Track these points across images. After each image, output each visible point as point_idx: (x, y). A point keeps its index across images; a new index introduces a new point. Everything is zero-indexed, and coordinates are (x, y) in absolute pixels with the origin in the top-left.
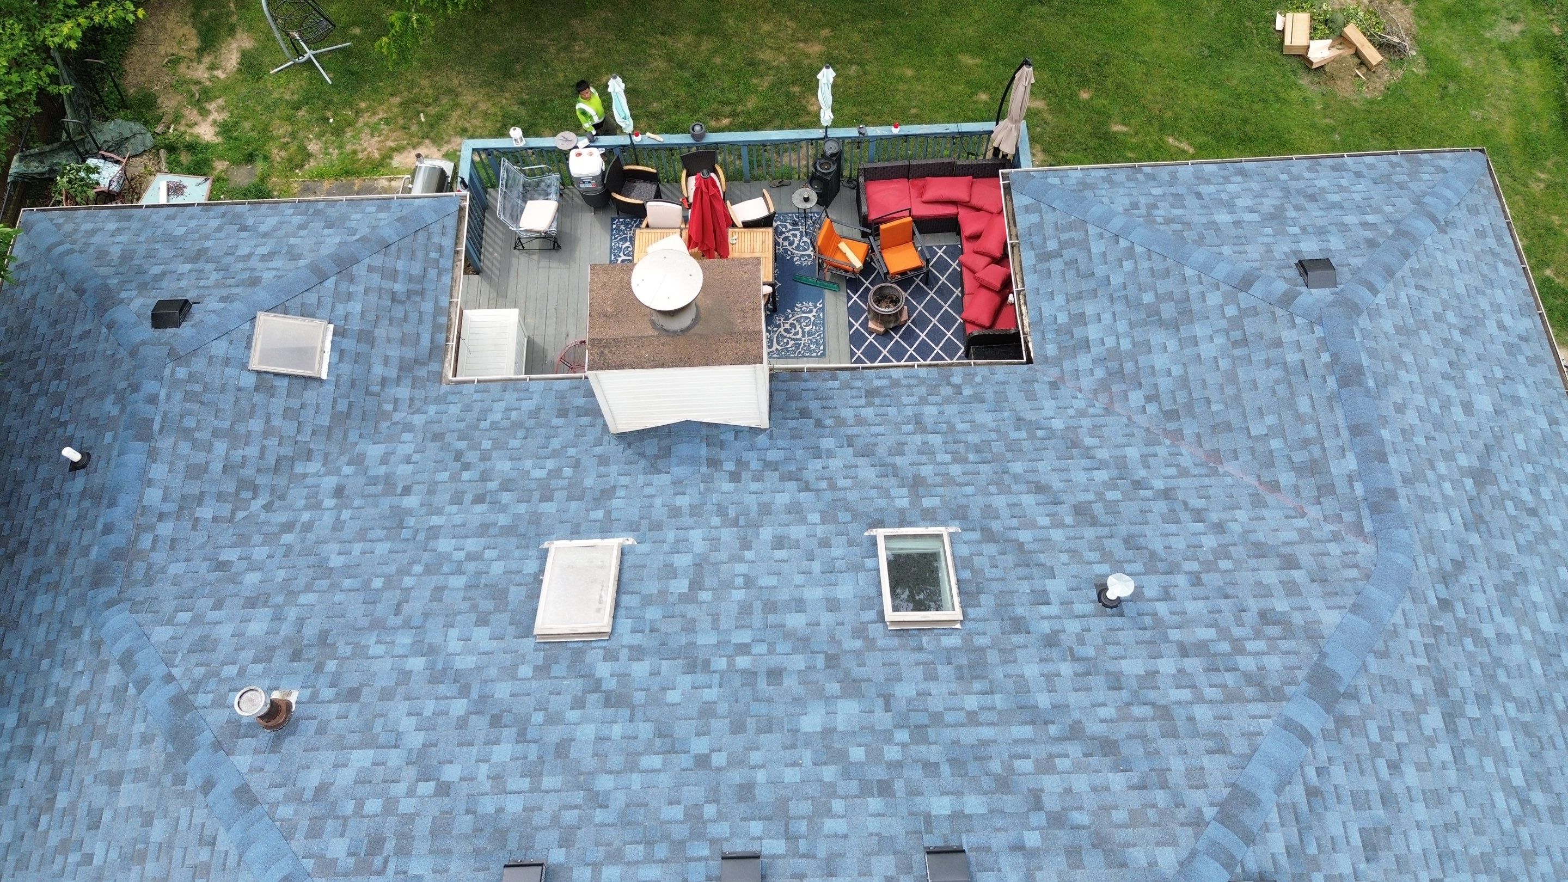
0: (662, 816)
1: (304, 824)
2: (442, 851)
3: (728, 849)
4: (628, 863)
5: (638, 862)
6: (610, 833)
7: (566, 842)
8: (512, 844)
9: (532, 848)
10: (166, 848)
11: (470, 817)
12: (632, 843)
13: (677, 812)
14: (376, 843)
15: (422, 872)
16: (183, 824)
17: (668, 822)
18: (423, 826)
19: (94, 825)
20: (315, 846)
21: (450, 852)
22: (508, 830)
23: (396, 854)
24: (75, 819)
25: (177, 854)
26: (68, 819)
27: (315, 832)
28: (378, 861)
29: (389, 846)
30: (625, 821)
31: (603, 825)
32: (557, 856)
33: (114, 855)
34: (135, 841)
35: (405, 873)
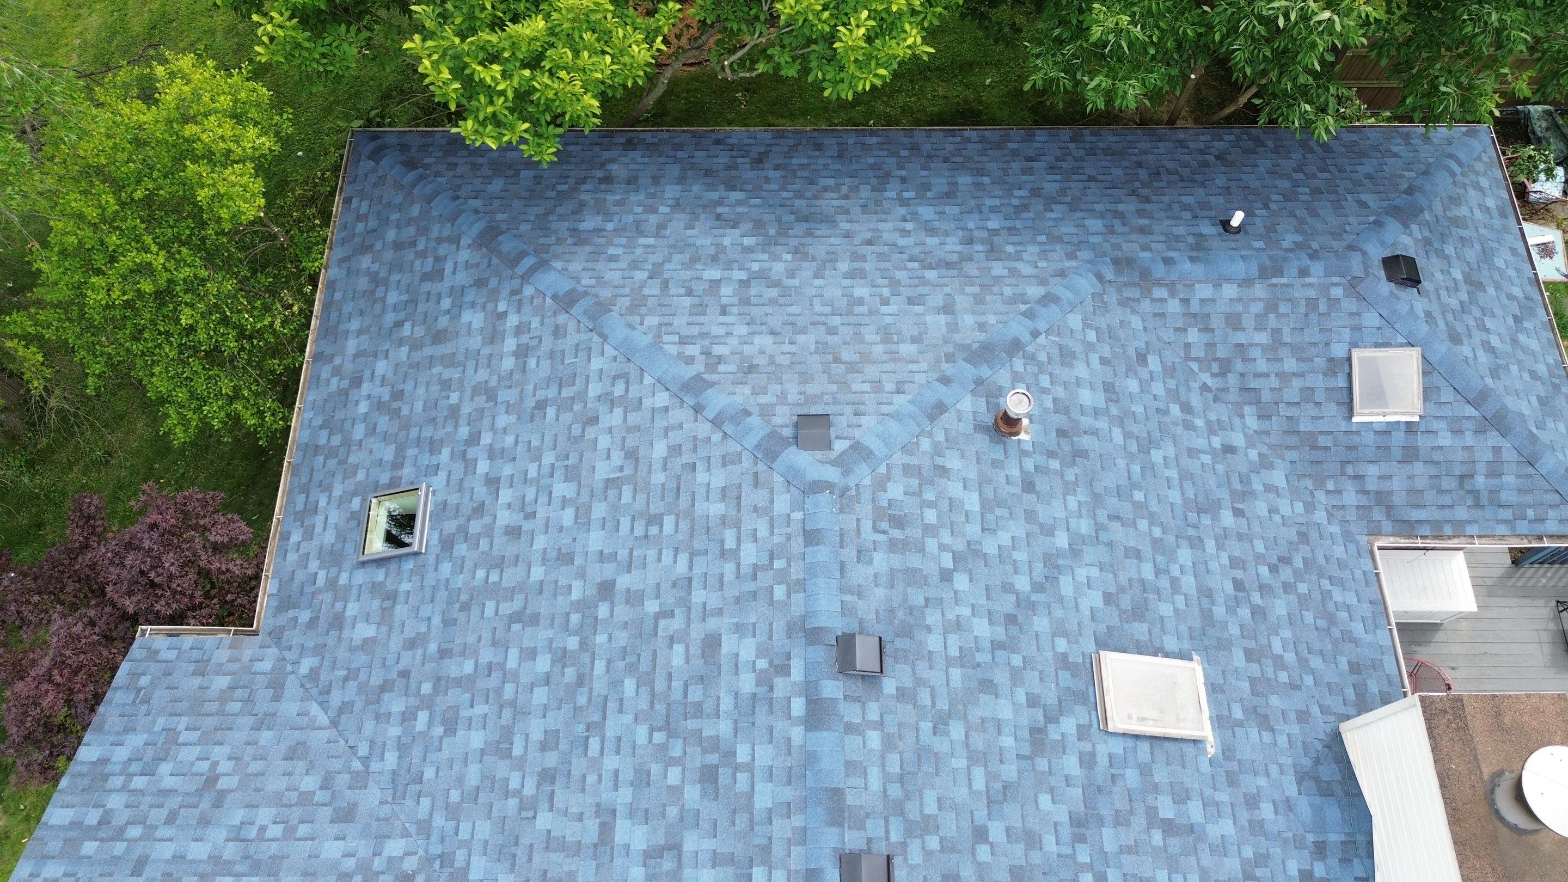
0: (926, 791)
1: (914, 461)
2: (892, 580)
3: (897, 861)
4: (883, 757)
5: (884, 766)
6: (910, 738)
7: (902, 694)
8: (900, 643)
9: (896, 661)
10: (894, 356)
11: (922, 602)
12: (901, 760)
13: (931, 807)
14: (899, 522)
15: (875, 563)
16: (913, 367)
17: (921, 798)
18: (914, 561)
19: (911, 301)
20: (897, 473)
21: (892, 586)
22: (912, 638)
23: (891, 540)
24: (916, 286)
25: (890, 366)
26: (916, 281)
27: (908, 470)
28: (884, 525)
29: (896, 534)
30: (922, 753)
31: (917, 730)
32: (889, 685)
33: (889, 320)
34: (899, 333)
35: (875, 550)
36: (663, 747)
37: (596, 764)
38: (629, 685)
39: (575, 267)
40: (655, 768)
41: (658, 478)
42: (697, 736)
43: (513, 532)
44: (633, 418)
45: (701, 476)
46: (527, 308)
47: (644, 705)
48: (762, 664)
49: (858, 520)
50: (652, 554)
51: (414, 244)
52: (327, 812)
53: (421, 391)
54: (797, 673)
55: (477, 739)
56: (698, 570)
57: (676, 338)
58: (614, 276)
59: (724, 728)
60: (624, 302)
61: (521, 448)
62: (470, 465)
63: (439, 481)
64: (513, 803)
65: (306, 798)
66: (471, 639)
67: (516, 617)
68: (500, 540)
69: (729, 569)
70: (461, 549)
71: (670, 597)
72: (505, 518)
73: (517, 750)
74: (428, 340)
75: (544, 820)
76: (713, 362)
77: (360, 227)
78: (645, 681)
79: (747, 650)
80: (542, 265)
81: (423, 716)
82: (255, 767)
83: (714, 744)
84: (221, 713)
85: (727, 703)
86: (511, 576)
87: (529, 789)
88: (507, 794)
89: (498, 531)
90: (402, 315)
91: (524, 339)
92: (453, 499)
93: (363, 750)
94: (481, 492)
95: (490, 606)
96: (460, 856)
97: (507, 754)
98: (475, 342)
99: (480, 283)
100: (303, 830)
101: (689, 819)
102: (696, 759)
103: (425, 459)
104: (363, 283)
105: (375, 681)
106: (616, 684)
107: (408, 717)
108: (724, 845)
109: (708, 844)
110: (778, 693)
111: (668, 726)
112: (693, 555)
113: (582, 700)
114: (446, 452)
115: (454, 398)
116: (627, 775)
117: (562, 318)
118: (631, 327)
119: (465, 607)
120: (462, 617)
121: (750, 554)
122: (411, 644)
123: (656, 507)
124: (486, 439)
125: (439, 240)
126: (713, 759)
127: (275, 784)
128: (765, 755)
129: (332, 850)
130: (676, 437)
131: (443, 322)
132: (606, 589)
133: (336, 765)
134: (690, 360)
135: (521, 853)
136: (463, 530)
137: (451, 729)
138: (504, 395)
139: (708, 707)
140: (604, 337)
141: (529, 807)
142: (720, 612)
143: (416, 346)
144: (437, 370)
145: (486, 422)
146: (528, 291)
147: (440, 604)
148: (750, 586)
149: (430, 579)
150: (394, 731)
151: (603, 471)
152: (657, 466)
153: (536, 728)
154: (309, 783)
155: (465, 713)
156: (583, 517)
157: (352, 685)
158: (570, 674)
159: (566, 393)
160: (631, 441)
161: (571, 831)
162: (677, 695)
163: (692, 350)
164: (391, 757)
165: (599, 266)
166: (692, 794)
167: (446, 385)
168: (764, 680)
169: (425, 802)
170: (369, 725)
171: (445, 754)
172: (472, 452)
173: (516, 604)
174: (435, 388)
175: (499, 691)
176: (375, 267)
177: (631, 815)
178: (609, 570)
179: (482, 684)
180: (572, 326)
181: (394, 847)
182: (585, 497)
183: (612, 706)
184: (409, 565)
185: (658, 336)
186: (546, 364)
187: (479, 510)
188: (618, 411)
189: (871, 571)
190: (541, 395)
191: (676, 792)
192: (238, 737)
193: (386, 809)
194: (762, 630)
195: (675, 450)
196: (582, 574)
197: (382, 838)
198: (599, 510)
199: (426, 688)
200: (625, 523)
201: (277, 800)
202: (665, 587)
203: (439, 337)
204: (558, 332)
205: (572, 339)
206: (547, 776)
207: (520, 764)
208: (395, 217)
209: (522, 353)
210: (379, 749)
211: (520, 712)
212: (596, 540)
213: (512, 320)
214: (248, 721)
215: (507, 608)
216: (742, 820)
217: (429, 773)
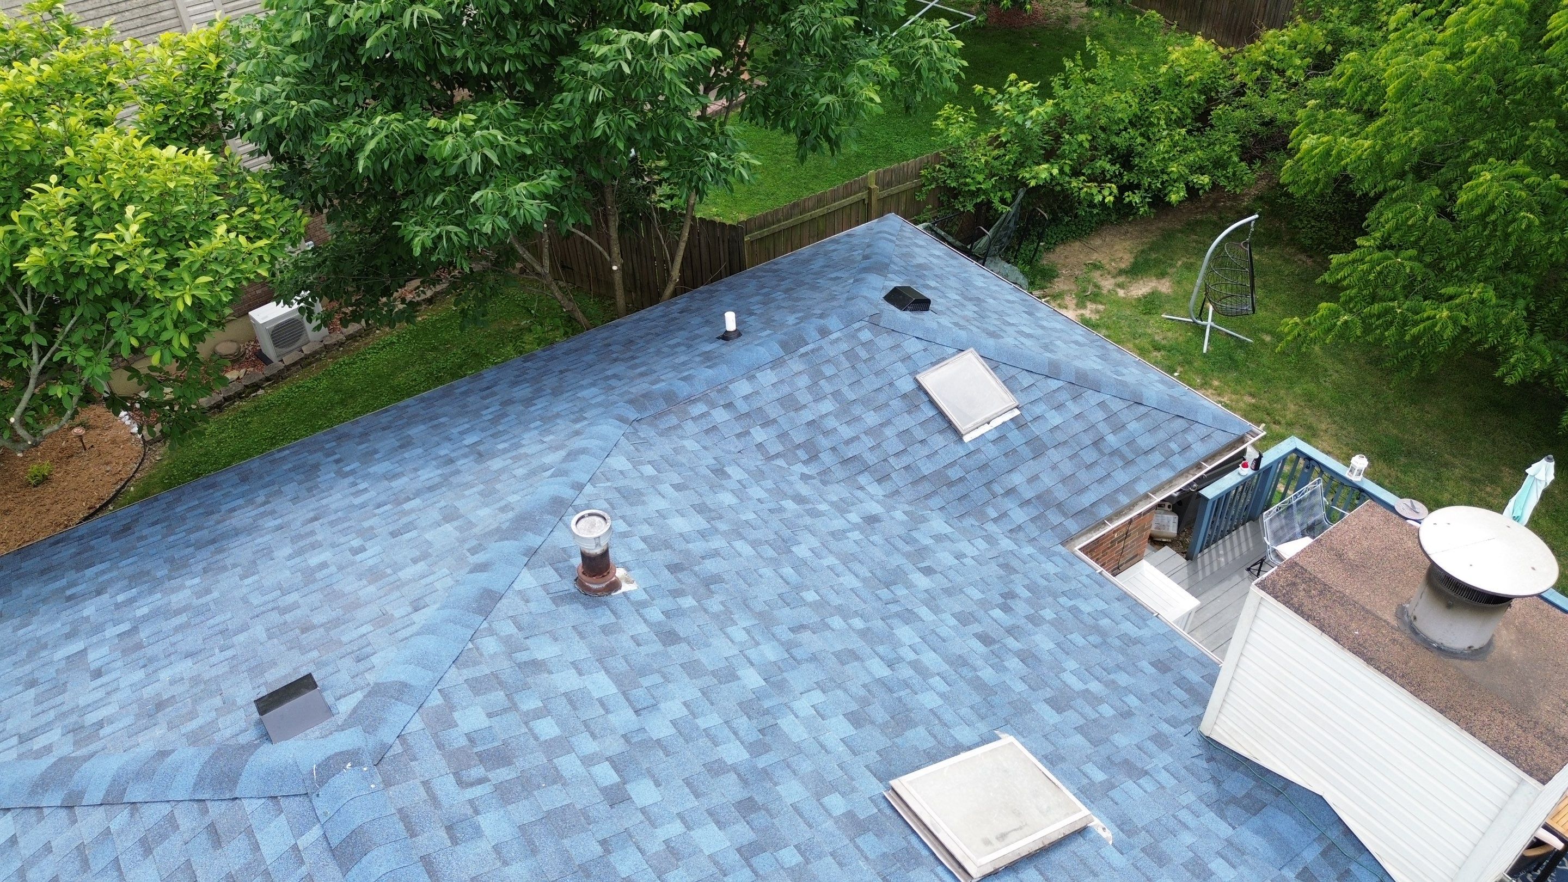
1: (483, 671)
2: (530, 842)
11: (599, 850)
14: (499, 757)
15: (487, 832)
18: (553, 798)
20: (462, 695)
21: (534, 852)
23: (496, 787)
27: (478, 686)
28: (477, 771)
29: (503, 774)
35: (477, 812)
49: (426, 784)
189: (484, 846)
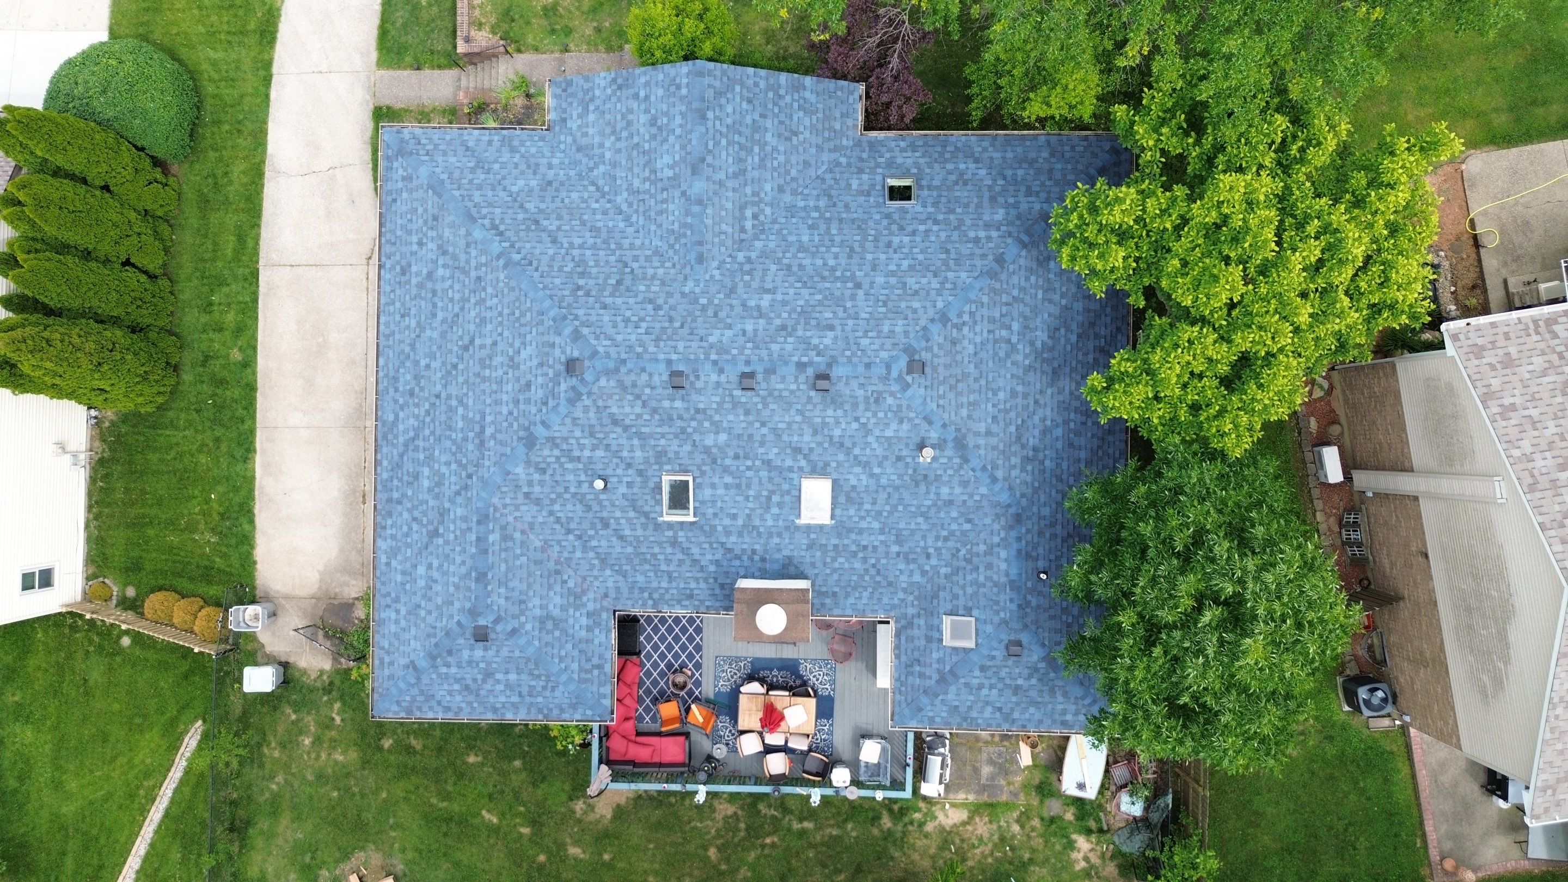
0: (776, 405)
1: (903, 410)
2: (853, 397)
3: (753, 392)
4: (787, 390)
5: (784, 390)
6: (795, 400)
7: (808, 397)
8: (826, 397)
9: (820, 395)
10: (960, 406)
11: (845, 409)
12: (787, 396)
13: (771, 406)
14: (876, 401)
15: (859, 391)
16: (953, 414)
17: (774, 403)
18: (862, 407)
19: (995, 418)
20: (897, 402)
21: (850, 397)
22: (831, 403)
23: (869, 397)
24: (1005, 421)
25: (954, 404)
26: (1008, 422)
27: (899, 406)
28: (875, 395)
29: (872, 400)
30: (789, 404)
31: (797, 403)
32: (811, 392)
34: (975, 410)
35: (865, 391)
36: (794, 310)
37: (792, 286)
38: (819, 297)
39: (1022, 262)
40: (788, 308)
41: (903, 305)
42: (798, 323)
43: (889, 245)
44: (933, 293)
45: (900, 322)
46: (1000, 240)
47: (812, 303)
48: (821, 347)
49: (876, 384)
50: (871, 303)
51: (1050, 179)
52: (782, 182)
53: (966, 194)
54: (817, 359)
55: (805, 238)
56: (861, 322)
57: (974, 309)
58: (1015, 279)
59: (800, 333)
60: (998, 286)
61: (928, 244)
62: (923, 222)
63: (919, 208)
64: (781, 255)
65: (788, 172)
66: (845, 232)
67: (852, 249)
68: (886, 239)
69: (860, 334)
70: (885, 222)
71: (851, 311)
72: (896, 240)
73: (800, 255)
74: (993, 194)
75: (774, 268)
76: (959, 327)
77: (1067, 148)
78: (820, 303)
79: (827, 341)
80: (1024, 245)
81: (816, 215)
82: (801, 149)
83: (794, 330)
84: (824, 129)
85: (808, 334)
86: (869, 245)
87: (785, 261)
88: (784, 253)
89: (890, 238)
90: (1009, 178)
91: (983, 241)
92: (909, 216)
93: (806, 192)
94: (910, 229)
95: (858, 238)
96: (763, 237)
97: (799, 251)
98: (986, 217)
99: (1019, 217)
100: (775, 174)
101: (769, 321)
102: (790, 323)
103: (930, 200)
104: (1033, 155)
105: (833, 192)
106: (820, 292)
107: (817, 208)
108: (760, 334)
109: (761, 328)
110: (810, 352)
111: (803, 312)
112: (867, 320)
113: (816, 279)
114: (932, 210)
115: (959, 210)
116: (787, 298)
117: (991, 257)
118: (981, 289)
119: (859, 227)
120: (855, 227)
121: (864, 342)
122: (847, 206)
123: (890, 304)
124: (935, 228)
125: (1049, 192)
126: (789, 329)
127: (793, 159)
128: (789, 347)
129: (768, 187)
130: (921, 311)
131: (1001, 200)
132: (858, 286)
133: (801, 182)
134: (960, 315)
135: (761, 260)
136: (894, 222)
137: (811, 227)
138: (956, 234)
139: (808, 327)
140: (976, 278)
141: (778, 261)
142: (843, 331)
143: (990, 188)
144: (975, 200)
145: (944, 227)
146: (1009, 240)
147: (861, 216)
148: (852, 342)
149: (874, 210)
150: (812, 204)
151: (911, 281)
152: (909, 304)
153: (807, 262)
154: (794, 173)
155: (816, 232)
156: (893, 274)
157: (832, 182)
158: (826, 274)
159: (952, 263)
160: (923, 293)
161: (769, 278)
162: (814, 315)
163: (966, 317)
164: (802, 204)
165: (1023, 272)
166: (778, 322)
167: (966, 206)
168: (816, 347)
169: (783, 220)
170: (815, 193)
171: (801, 226)
172: (930, 222)
173: (857, 249)
174: (966, 201)
175: (822, 246)
176: (1041, 160)
177: (773, 300)
178: (866, 286)
179: (827, 238)
180: (986, 262)
181: (768, 211)
182: (900, 274)
183: (812, 291)
184: (881, 200)
185: (975, 302)
186: (968, 252)
187: (902, 228)
188: (938, 286)
189: (856, 389)
190: (953, 251)
191: (779, 316)
192: (814, 139)
193: (782, 205)
194: (835, 347)
195: (915, 311)
196: (866, 275)
197: (772, 205)
198: (893, 280)
199: (828, 215)
200: (886, 292)
201: (788, 161)
202: (856, 309)
203: (993, 199)
204: (984, 256)
205: (978, 263)
206: (789, 267)
207: (794, 257)
208: (1069, 167)
209: (977, 240)
210: (806, 197)
211: (814, 255)
212: (880, 280)
213: (994, 234)
214: (820, 140)
215: (856, 245)
216: (768, 339)
217: (794, 220)
